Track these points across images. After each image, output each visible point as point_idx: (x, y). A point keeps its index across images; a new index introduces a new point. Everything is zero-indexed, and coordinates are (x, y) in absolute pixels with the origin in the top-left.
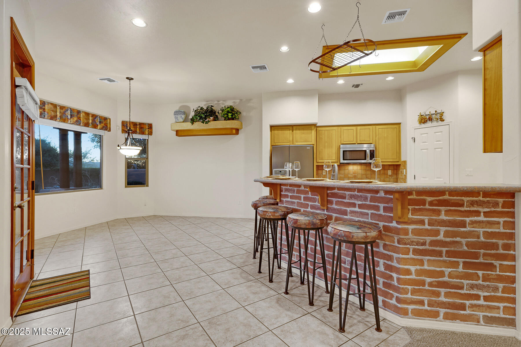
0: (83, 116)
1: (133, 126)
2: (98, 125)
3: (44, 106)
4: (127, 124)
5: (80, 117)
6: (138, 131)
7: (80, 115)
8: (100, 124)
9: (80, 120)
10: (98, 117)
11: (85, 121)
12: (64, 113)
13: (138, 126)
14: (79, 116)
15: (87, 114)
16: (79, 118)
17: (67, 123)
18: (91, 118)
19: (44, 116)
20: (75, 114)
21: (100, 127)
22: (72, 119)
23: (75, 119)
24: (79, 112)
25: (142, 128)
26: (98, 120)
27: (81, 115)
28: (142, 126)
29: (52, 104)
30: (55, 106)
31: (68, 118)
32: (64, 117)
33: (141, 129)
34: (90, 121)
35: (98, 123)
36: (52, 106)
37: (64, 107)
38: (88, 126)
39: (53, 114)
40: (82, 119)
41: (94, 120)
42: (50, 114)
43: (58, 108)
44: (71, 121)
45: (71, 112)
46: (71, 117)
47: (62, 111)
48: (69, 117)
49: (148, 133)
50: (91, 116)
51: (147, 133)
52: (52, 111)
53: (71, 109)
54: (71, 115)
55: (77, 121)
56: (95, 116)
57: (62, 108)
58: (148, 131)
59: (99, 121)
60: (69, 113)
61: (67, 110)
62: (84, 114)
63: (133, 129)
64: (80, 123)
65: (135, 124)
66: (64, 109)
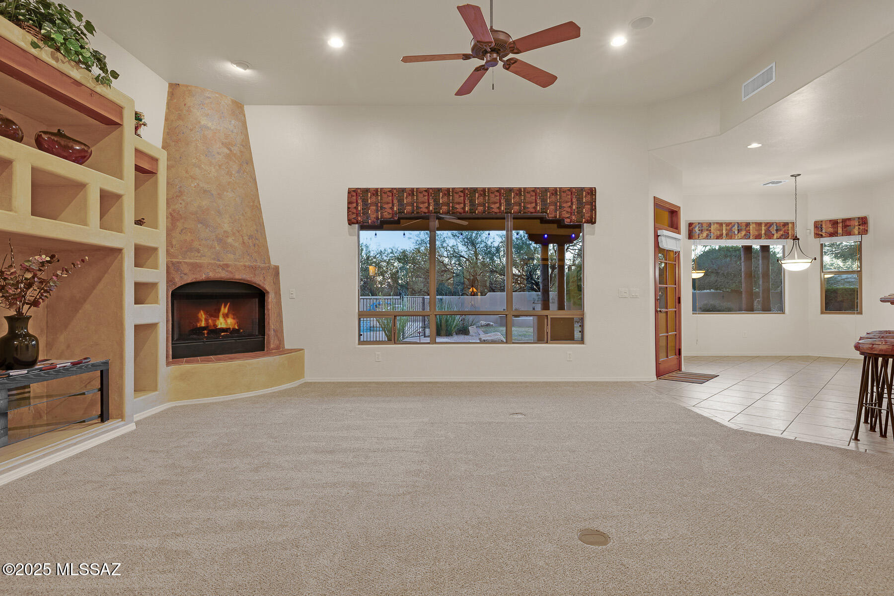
0: (753, 227)
1: (832, 225)
2: (773, 235)
3: (710, 227)
4: (821, 225)
5: (749, 230)
6: (840, 231)
7: (749, 227)
8: (777, 233)
9: (749, 233)
10: (775, 224)
11: (756, 233)
12: (731, 229)
13: (840, 225)
14: (748, 229)
15: (759, 224)
17: (734, 239)
18: (763, 228)
19: (710, 237)
20: (744, 227)
21: (777, 236)
22: (739, 234)
23: (743, 233)
24: (748, 224)
25: (848, 226)
26: (773, 230)
27: (751, 227)
28: (848, 223)
29: (717, 223)
30: (721, 224)
31: (735, 234)
32: (730, 234)
33: (845, 228)
34: (763, 232)
35: (774, 232)
36: (718, 226)
37: (731, 223)
38: (760, 238)
39: (719, 233)
40: (751, 232)
41: (768, 230)
42: (716, 234)
43: (724, 225)
44: (738, 237)
45: (738, 227)
46: (738, 232)
47: (728, 228)
48: (736, 233)
49: (859, 232)
50: (763, 225)
51: (856, 232)
52: (718, 230)
53: (738, 223)
54: (738, 230)
56: (769, 225)
57: (728, 224)
58: (859, 228)
59: (775, 228)
60: (737, 228)
61: (734, 226)
62: (754, 225)
63: (831, 230)
64: (750, 237)
65: (834, 223)
66: (730, 226)
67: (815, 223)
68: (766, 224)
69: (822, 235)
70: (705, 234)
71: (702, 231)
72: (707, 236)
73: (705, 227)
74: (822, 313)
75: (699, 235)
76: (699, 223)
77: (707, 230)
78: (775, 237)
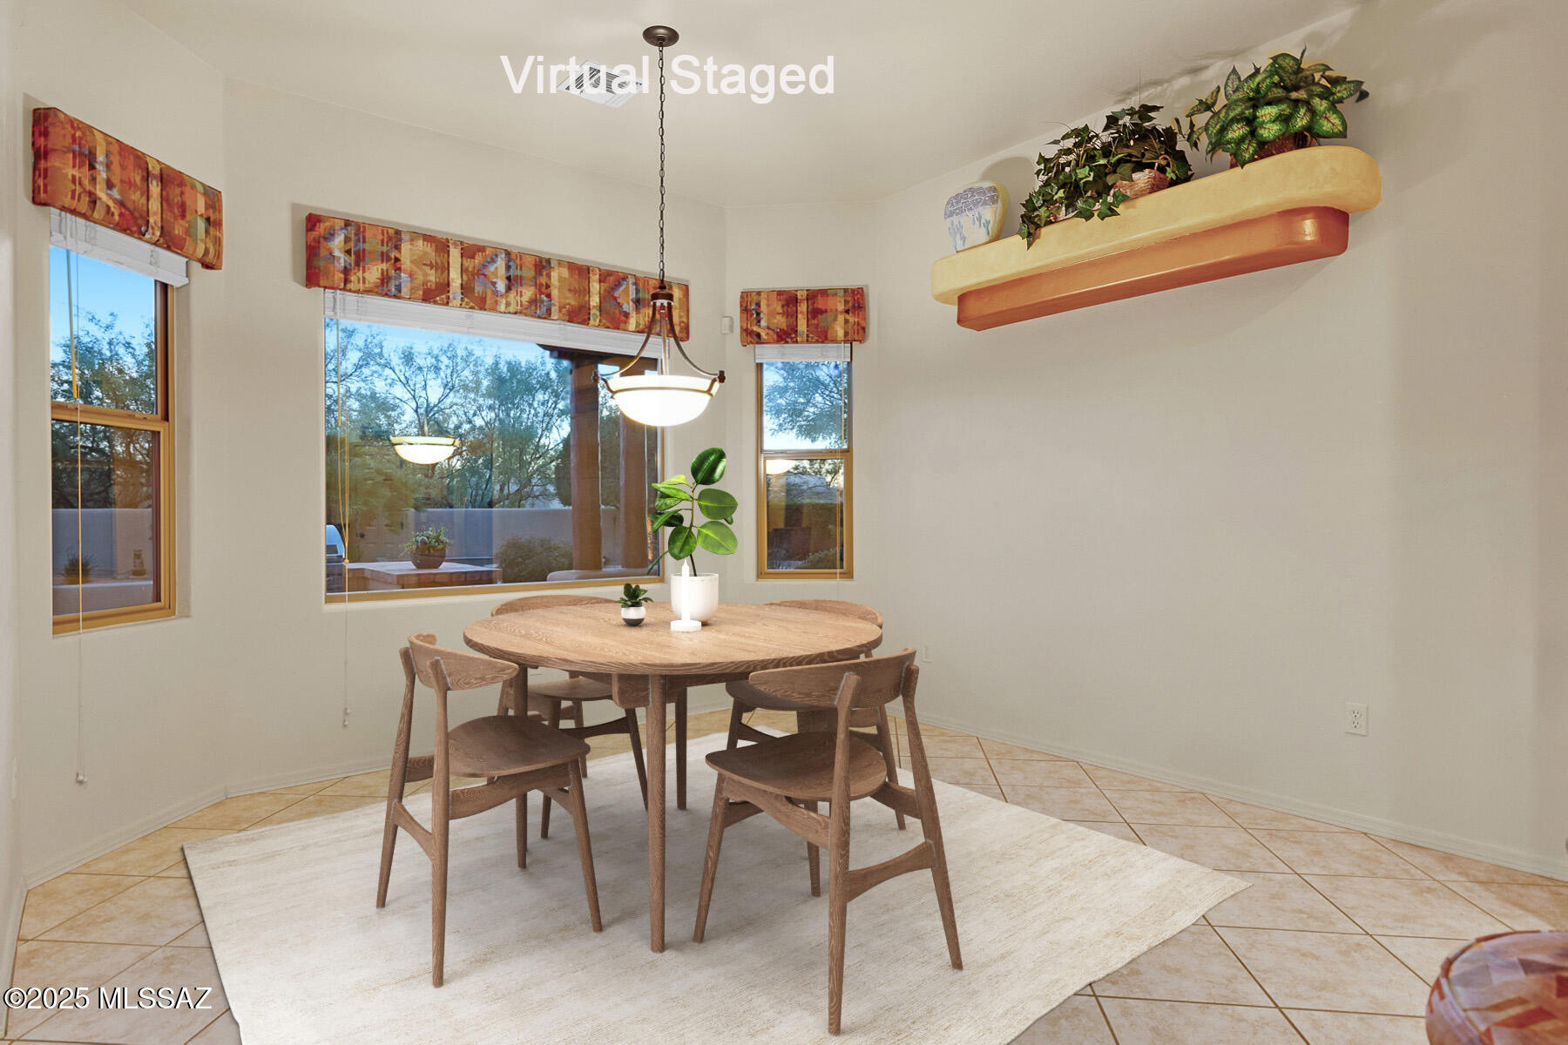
0: (561, 279)
1: (783, 306)
2: (627, 315)
3: (398, 248)
4: (758, 304)
5: (548, 286)
6: (802, 326)
7: (549, 276)
8: (637, 310)
9: (549, 296)
10: (631, 280)
11: (572, 301)
12: (480, 273)
13: (803, 307)
14: (543, 280)
15: (581, 271)
16: (545, 290)
17: (494, 309)
18: (595, 287)
19: (399, 288)
20: (528, 272)
21: (638, 324)
22: (512, 295)
23: (528, 293)
24: (542, 265)
25: (822, 312)
26: (627, 295)
27: (554, 275)
28: (820, 304)
29: (428, 238)
30: (441, 245)
31: (496, 293)
32: (478, 289)
33: (814, 318)
34: (595, 301)
35: (629, 307)
36: (429, 249)
37: (482, 249)
38: (585, 322)
39: (432, 277)
40: (555, 293)
41: (608, 296)
42: (420, 278)
43: (455, 253)
44: (508, 304)
45: (508, 268)
46: (509, 289)
47: (468, 263)
48: (501, 286)
49: (846, 334)
50: (595, 277)
51: (840, 333)
52: (431, 266)
53: (508, 253)
54: (509, 278)
55: (534, 302)
56: (613, 279)
57: (469, 251)
58: (846, 321)
59: (632, 295)
60: (502, 271)
61: (493, 261)
62: (565, 272)
63: (781, 322)
64: (549, 312)
65: (789, 300)
66: (479, 258)
67: (742, 297)
68: (605, 276)
69: (758, 335)
70: (374, 273)
71: (360, 258)
72: (385, 279)
73: (373, 244)
74: (760, 575)
75: (346, 271)
76: (347, 223)
77: (384, 257)
78: (632, 325)
